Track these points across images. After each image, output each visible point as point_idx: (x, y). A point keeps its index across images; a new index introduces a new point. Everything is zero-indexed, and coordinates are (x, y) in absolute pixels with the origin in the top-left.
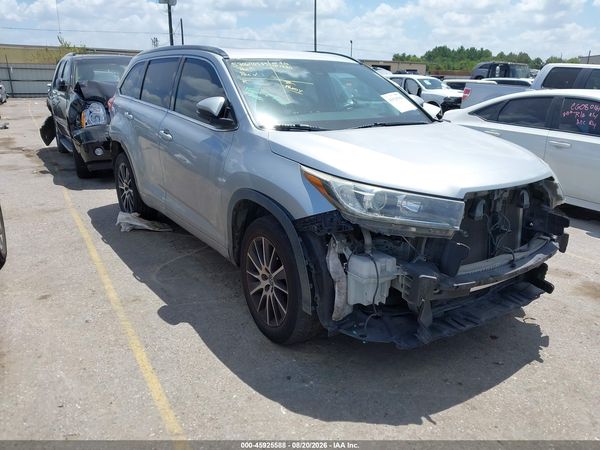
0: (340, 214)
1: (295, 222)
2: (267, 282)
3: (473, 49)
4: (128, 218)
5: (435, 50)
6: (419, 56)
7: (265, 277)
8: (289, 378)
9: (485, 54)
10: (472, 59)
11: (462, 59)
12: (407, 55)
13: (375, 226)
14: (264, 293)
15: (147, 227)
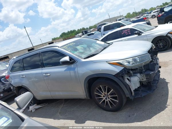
0: (126, 68)
1: (114, 76)
2: (105, 97)
3: (71, 31)
4: (34, 107)
5: (62, 34)
6: (58, 37)
7: (104, 96)
8: (129, 116)
9: (74, 31)
10: (72, 33)
11: (70, 34)
12: (55, 38)
13: (135, 67)
14: (106, 101)
15: (40, 107)
